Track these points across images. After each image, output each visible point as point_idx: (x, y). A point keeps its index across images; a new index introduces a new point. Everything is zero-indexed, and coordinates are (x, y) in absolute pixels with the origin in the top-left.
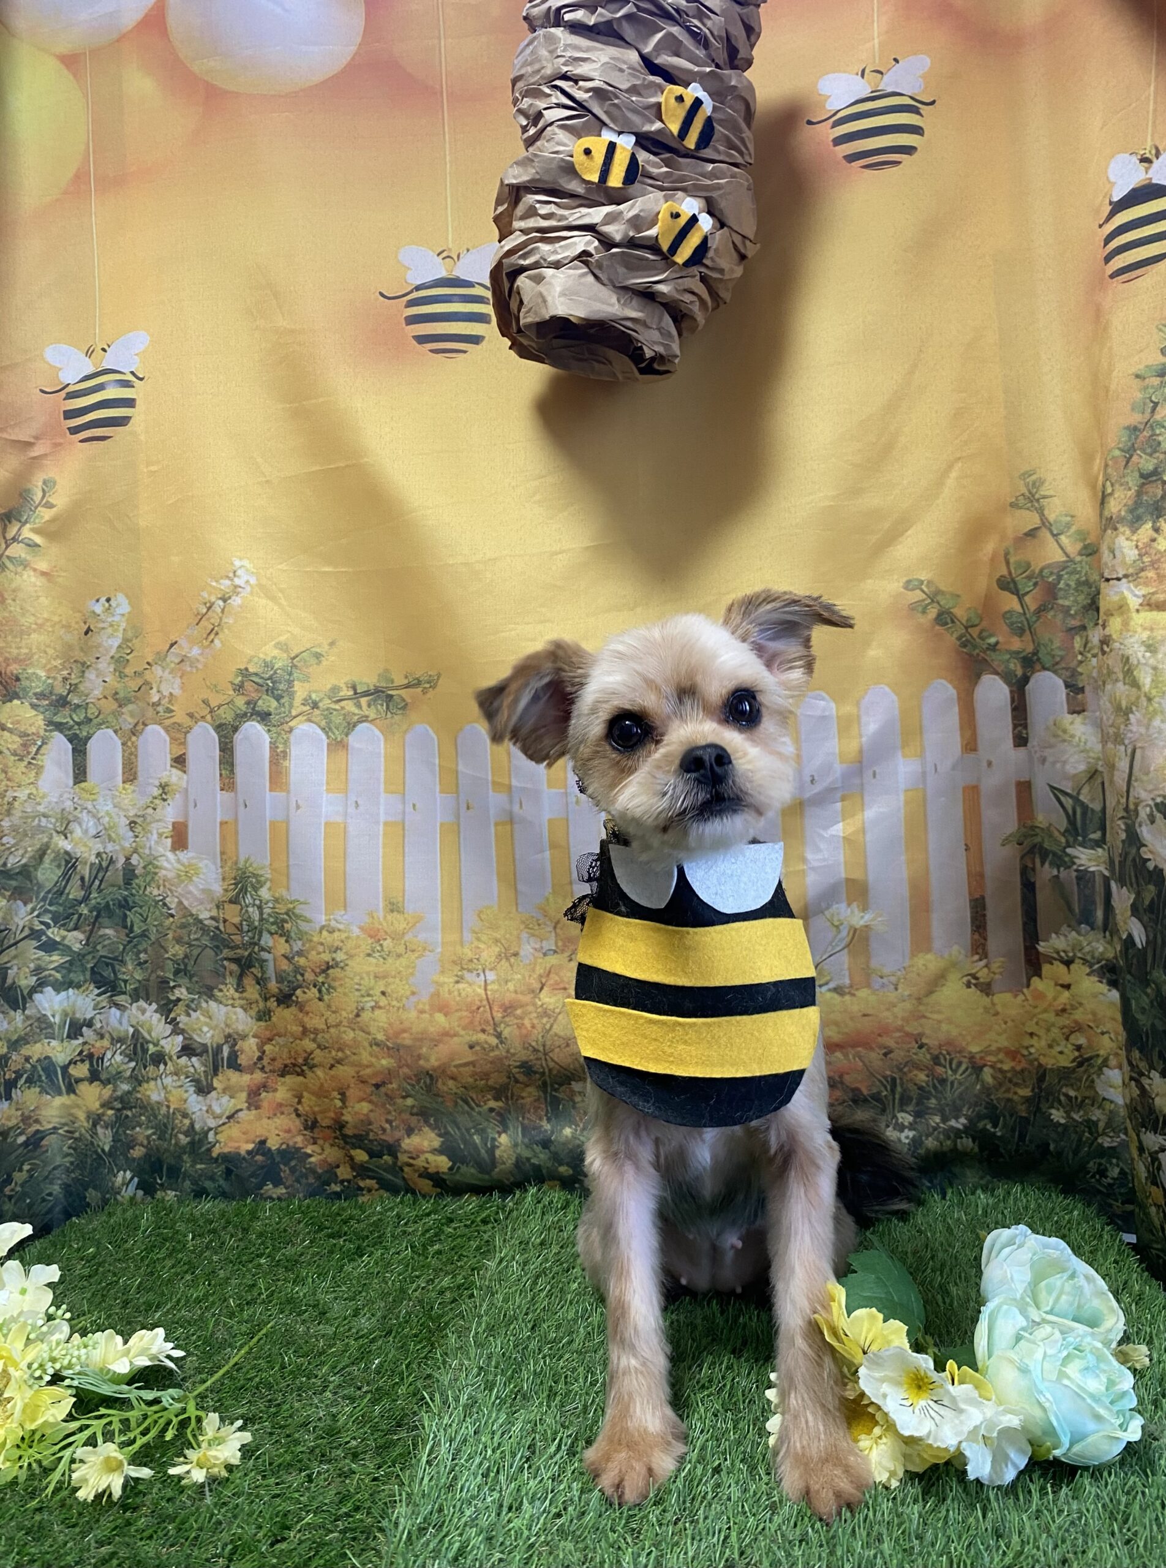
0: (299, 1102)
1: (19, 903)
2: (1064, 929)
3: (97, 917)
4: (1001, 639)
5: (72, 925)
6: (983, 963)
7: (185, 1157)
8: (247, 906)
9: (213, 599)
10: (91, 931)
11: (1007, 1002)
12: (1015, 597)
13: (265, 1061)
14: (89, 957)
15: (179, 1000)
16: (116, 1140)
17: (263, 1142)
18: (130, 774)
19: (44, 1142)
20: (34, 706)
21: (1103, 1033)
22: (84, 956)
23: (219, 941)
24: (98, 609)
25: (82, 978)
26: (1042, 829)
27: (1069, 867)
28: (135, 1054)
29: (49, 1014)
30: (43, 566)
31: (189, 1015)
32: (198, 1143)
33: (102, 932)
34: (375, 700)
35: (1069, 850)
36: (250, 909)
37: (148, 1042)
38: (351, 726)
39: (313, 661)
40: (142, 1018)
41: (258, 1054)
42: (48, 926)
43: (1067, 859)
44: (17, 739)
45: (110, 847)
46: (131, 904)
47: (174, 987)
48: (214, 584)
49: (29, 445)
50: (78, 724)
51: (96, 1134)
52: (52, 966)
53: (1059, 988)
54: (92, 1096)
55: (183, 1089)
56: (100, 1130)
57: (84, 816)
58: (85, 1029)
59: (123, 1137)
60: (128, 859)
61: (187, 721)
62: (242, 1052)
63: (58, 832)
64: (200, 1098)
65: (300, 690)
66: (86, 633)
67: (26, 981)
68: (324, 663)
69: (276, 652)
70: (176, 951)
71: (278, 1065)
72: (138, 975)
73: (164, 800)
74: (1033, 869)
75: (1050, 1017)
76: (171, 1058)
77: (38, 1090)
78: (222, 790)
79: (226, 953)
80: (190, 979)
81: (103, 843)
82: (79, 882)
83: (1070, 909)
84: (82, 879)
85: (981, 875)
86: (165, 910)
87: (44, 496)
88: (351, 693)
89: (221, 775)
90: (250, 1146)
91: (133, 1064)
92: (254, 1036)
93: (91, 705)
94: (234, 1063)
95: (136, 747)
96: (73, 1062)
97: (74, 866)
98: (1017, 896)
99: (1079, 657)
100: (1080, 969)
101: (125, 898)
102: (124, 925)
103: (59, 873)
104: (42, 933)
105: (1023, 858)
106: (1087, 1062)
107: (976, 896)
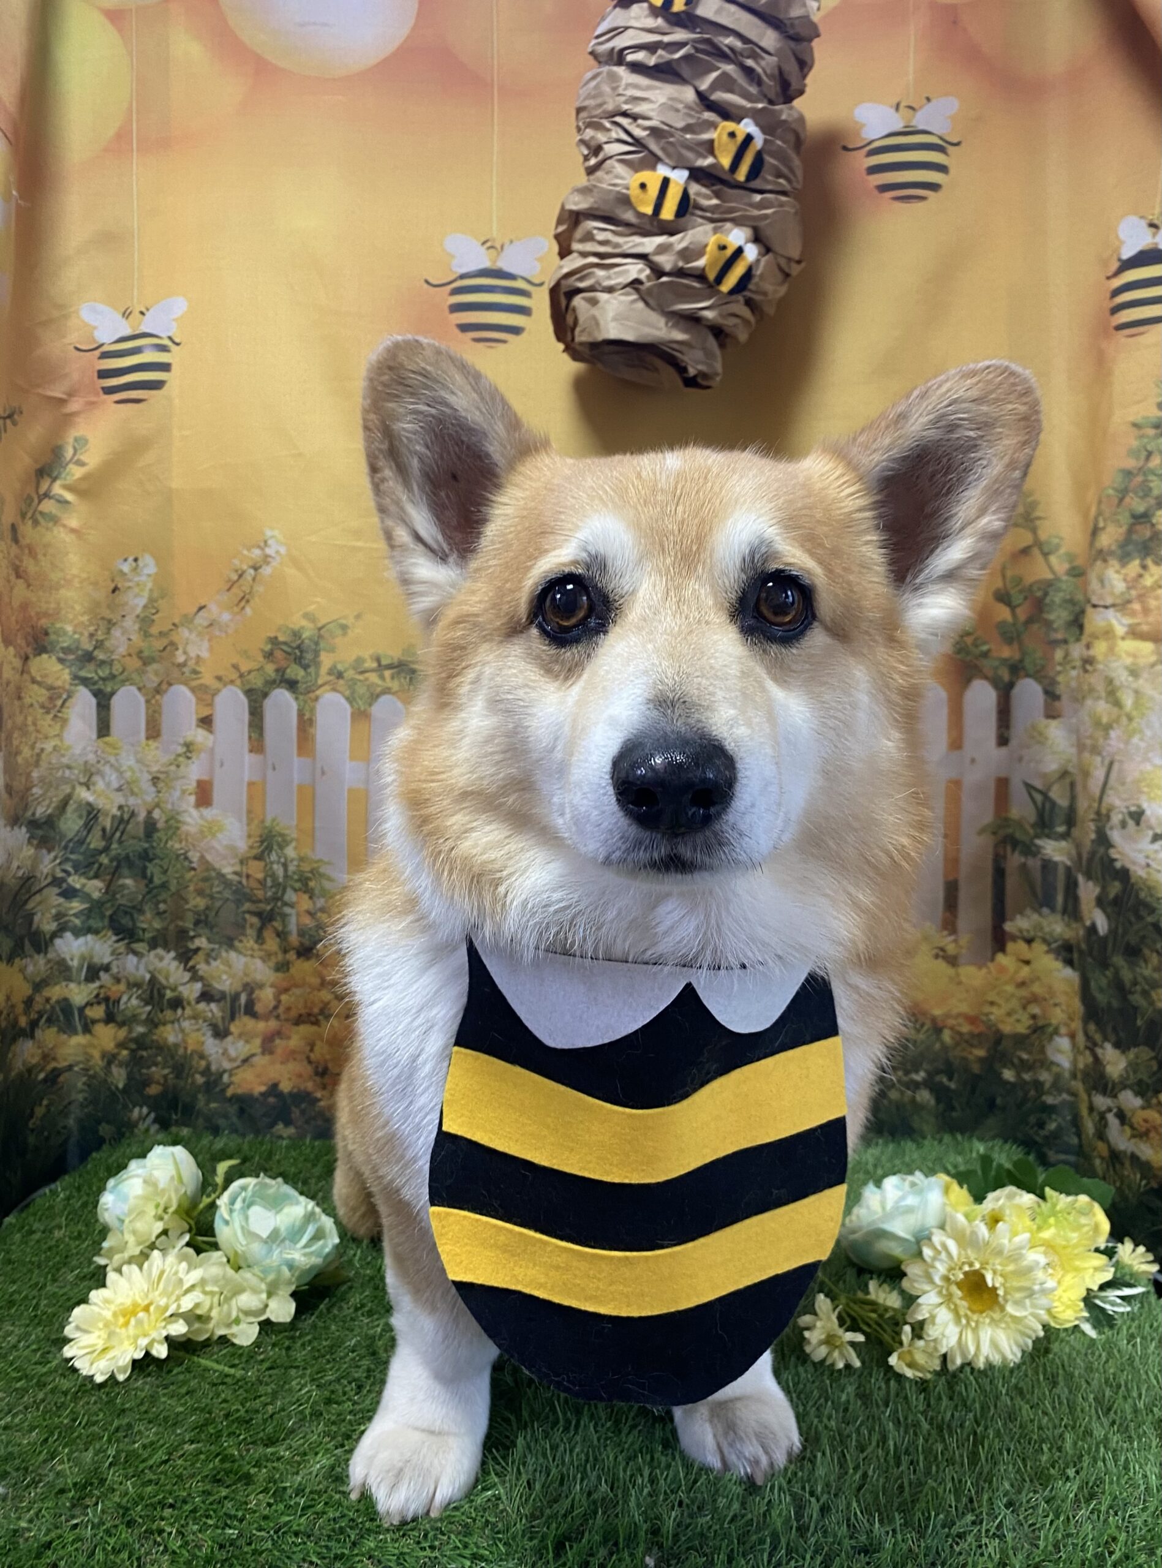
0: (312, 1050)
1: (44, 851)
2: (1028, 911)
3: (118, 867)
4: (993, 646)
5: (92, 873)
6: (952, 938)
7: (200, 1096)
8: (272, 863)
9: (245, 567)
10: (111, 881)
11: (973, 975)
12: (1008, 609)
13: (281, 1010)
14: (108, 905)
15: (198, 949)
16: (130, 1077)
17: (275, 1086)
18: (154, 731)
19: (61, 1079)
20: (61, 661)
21: (1056, 1005)
22: (103, 904)
23: (241, 895)
24: (126, 568)
25: (100, 925)
26: (1015, 821)
27: (1036, 856)
28: (152, 997)
29: (68, 958)
30: (74, 523)
31: (208, 963)
32: (214, 1083)
33: (121, 882)
34: (399, 673)
35: (1035, 841)
36: (275, 866)
37: (165, 988)
38: (374, 697)
39: (339, 632)
40: (160, 965)
41: (273, 1003)
42: (68, 874)
43: (1034, 849)
44: (44, 691)
45: (132, 801)
46: (151, 854)
47: (194, 937)
48: (245, 552)
49: (62, 402)
50: (104, 679)
51: (110, 1072)
52: (72, 912)
53: (1020, 963)
54: (107, 1036)
55: (199, 1034)
56: (115, 1070)
57: (107, 769)
58: (102, 974)
59: (137, 1076)
60: (150, 813)
61: (216, 685)
62: (259, 1000)
63: (81, 784)
64: (217, 1042)
65: (326, 660)
66: (114, 591)
67: (49, 926)
68: (351, 633)
69: (304, 623)
70: (200, 903)
71: (294, 1014)
72: (157, 925)
73: (189, 758)
74: (1005, 857)
75: (1011, 988)
76: (189, 1003)
77: (55, 1029)
78: (251, 751)
79: (247, 906)
80: (211, 928)
81: (125, 796)
82: (101, 833)
83: (1034, 893)
84: (104, 830)
85: (956, 861)
86: (186, 863)
87: (75, 454)
88: (375, 665)
89: (250, 737)
90: (263, 1089)
91: (149, 1008)
92: (272, 986)
93: (116, 662)
94: (250, 1010)
95: (160, 706)
96: (89, 1004)
97: (96, 817)
98: (989, 880)
99: (1059, 668)
100: (1039, 947)
101: (145, 851)
102: (144, 876)
103: (81, 822)
104: (63, 880)
105: (996, 846)
106: (1041, 1031)
107: (951, 878)
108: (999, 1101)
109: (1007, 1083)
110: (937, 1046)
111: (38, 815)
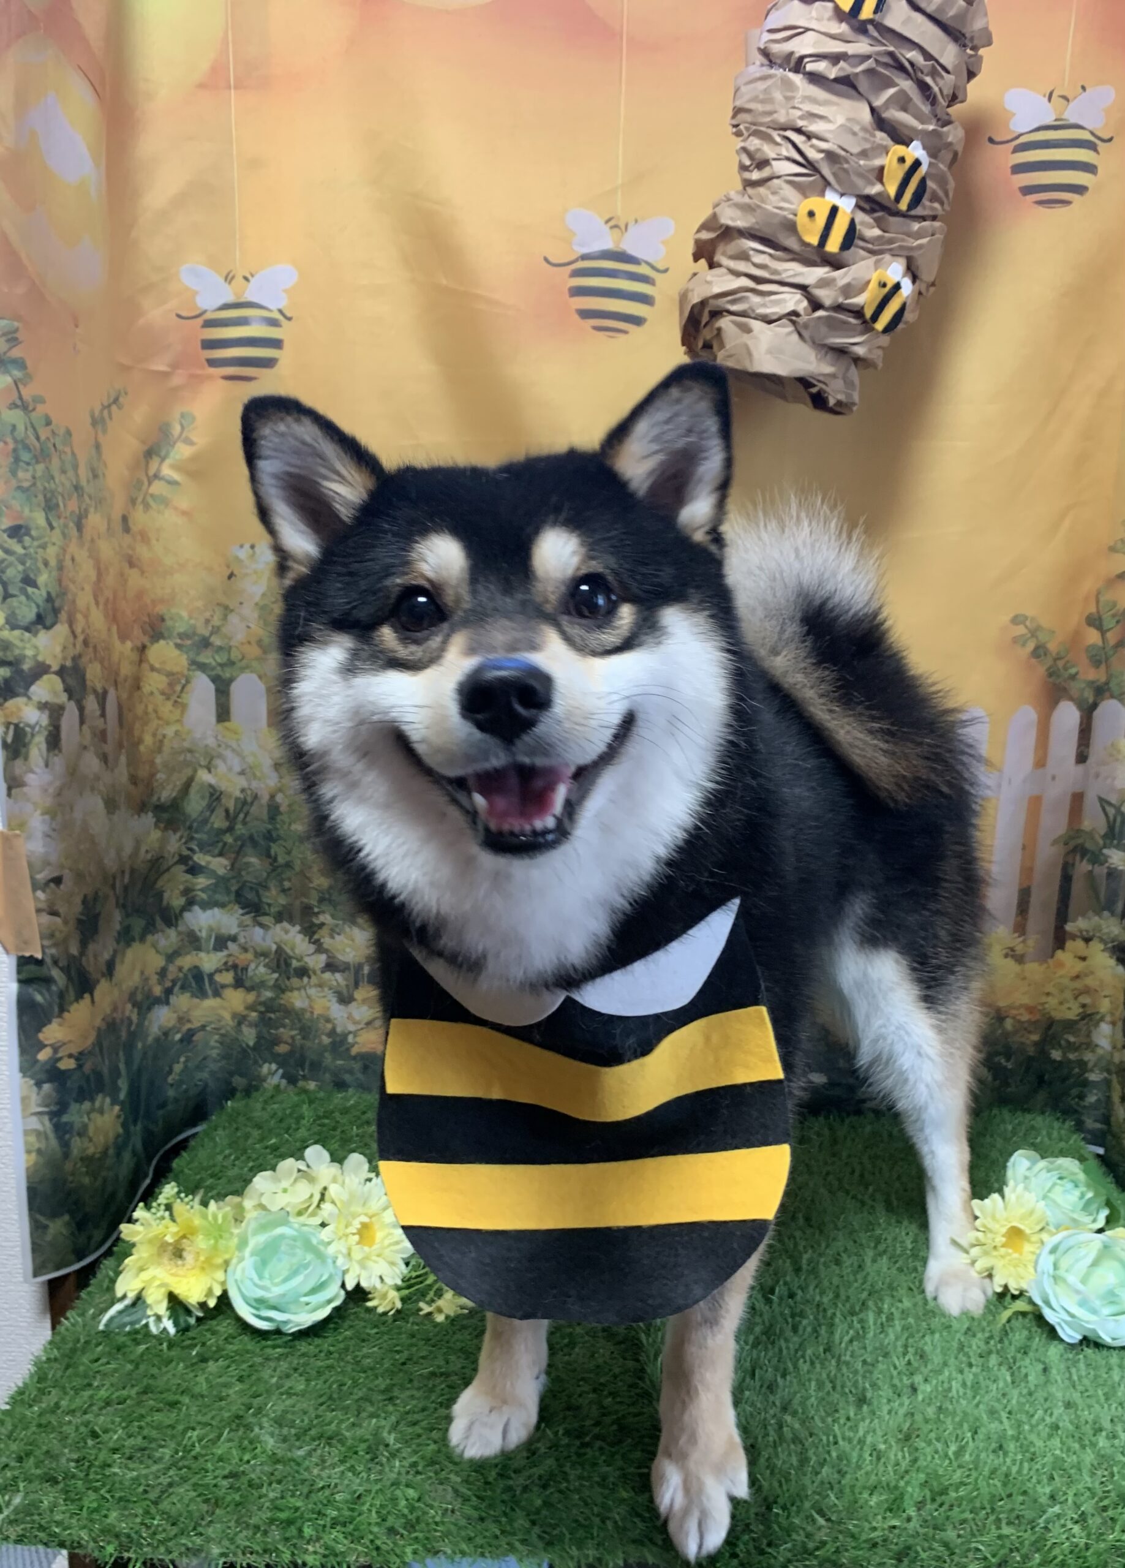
1: (170, 832)
2: (1090, 913)
3: (242, 846)
4: (1080, 669)
5: (217, 851)
6: (1021, 939)
10: (236, 859)
11: (1034, 970)
12: (1099, 633)
14: (234, 881)
15: (323, 924)
16: (259, 1037)
19: (195, 1038)
20: (178, 646)
21: (1104, 997)
24: (242, 554)
25: (226, 899)
26: (1086, 833)
27: (1102, 864)
29: (196, 929)
30: (184, 505)
31: (333, 937)
32: (339, 1043)
33: (245, 860)
35: (1105, 851)
37: (291, 957)
40: (285, 937)
42: (194, 852)
43: (1102, 858)
44: (164, 678)
45: (254, 784)
46: (274, 835)
47: (318, 913)
49: (166, 375)
50: (222, 666)
51: (241, 1031)
52: (199, 887)
53: (1077, 960)
54: (236, 1000)
56: (245, 1029)
57: (228, 753)
58: (230, 944)
59: (266, 1036)
60: (272, 797)
63: (202, 767)
64: (342, 1007)
66: (230, 577)
67: (178, 902)
70: (322, 883)
72: (283, 900)
74: (1073, 865)
75: (1066, 981)
76: (315, 973)
77: (188, 995)
80: (335, 907)
81: (248, 780)
82: (224, 814)
83: (1097, 898)
84: (227, 811)
85: (1031, 869)
87: (183, 432)
93: (234, 649)
94: (372, 980)
96: (219, 971)
97: (218, 799)
98: (1055, 885)
100: (1096, 946)
101: (269, 832)
102: (269, 856)
103: (204, 803)
104: (189, 858)
105: (1067, 854)
106: (1089, 1017)
107: (1025, 886)
108: (1046, 1077)
109: (1055, 1061)
110: (1000, 1031)
111: (163, 800)
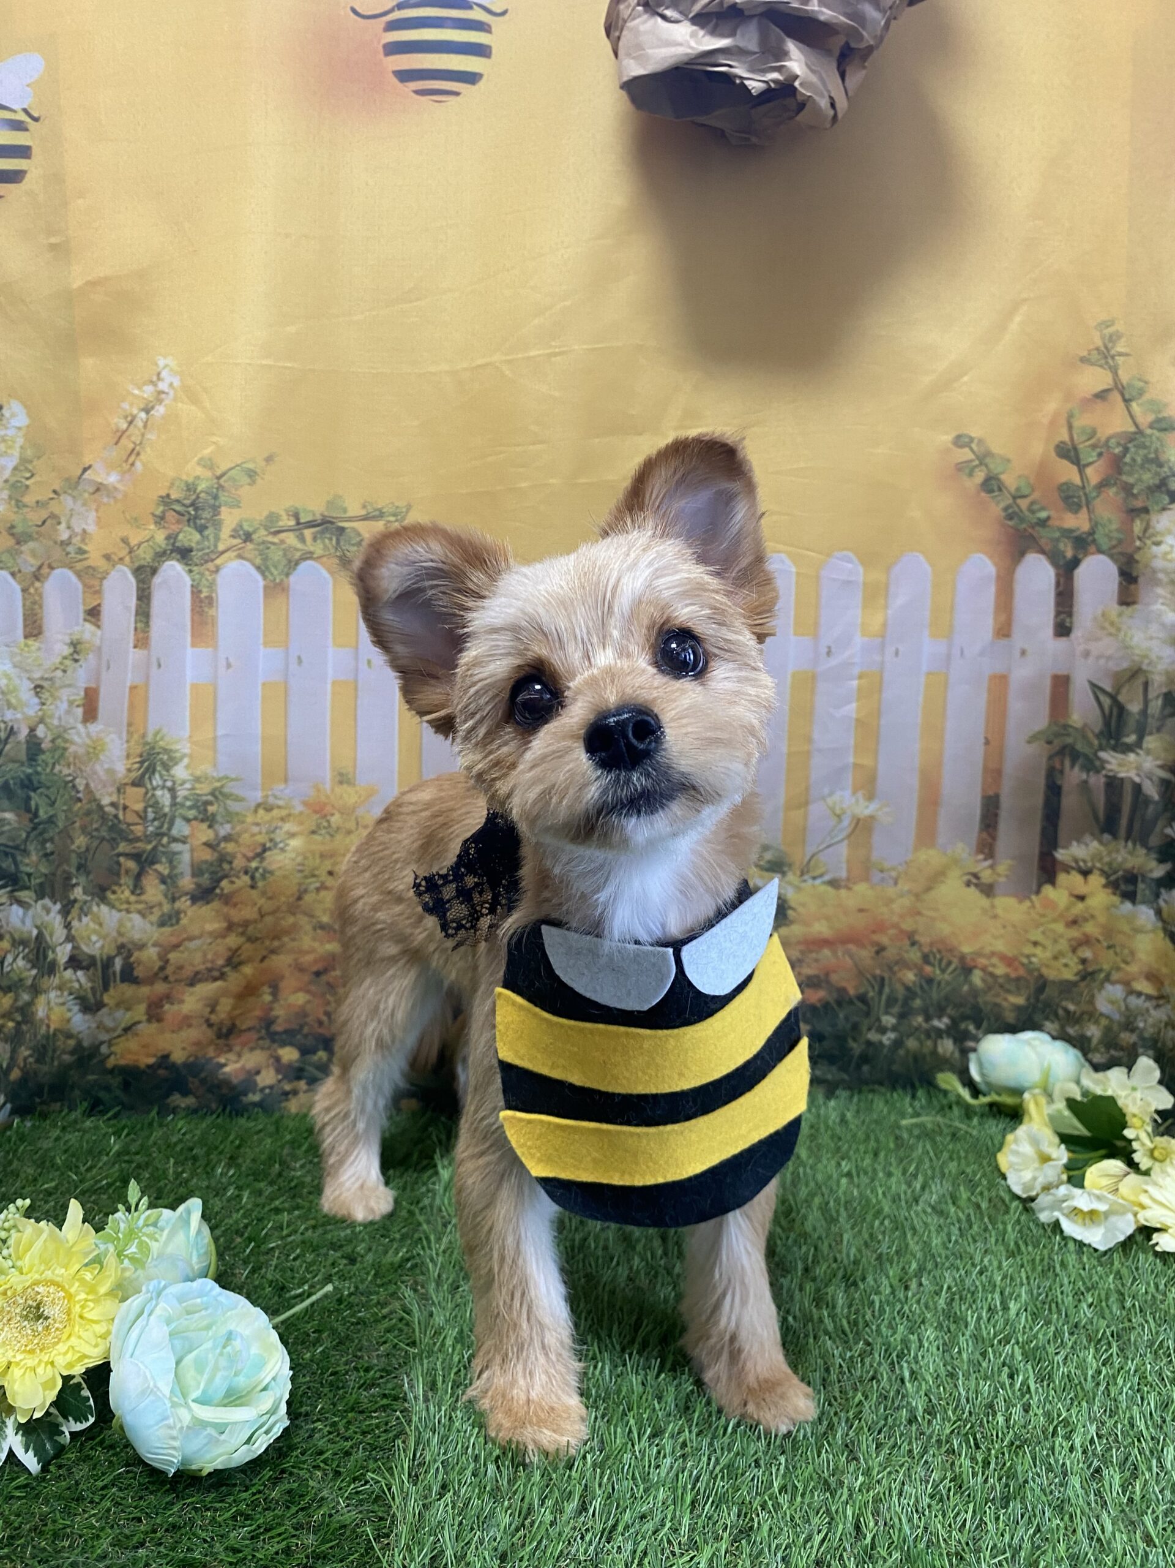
2: (1087, 838)
4: (1052, 513)
6: (987, 863)
7: (72, 1074)
8: (153, 789)
9: (134, 411)
11: (1012, 908)
12: (1075, 468)
18: (33, 628)
21: (1109, 947)
26: (1076, 729)
27: (1098, 772)
34: (322, 532)
35: (1100, 754)
39: (245, 480)
41: (158, 964)
43: (1097, 763)
53: (1072, 899)
55: (65, 1008)
60: (32, 730)
61: (103, 565)
62: (139, 962)
65: (229, 519)
68: (259, 483)
69: (199, 471)
73: (76, 661)
74: (1062, 772)
75: (1059, 927)
78: (137, 646)
79: (123, 846)
80: (88, 876)
83: (1094, 816)
85: (998, 773)
86: (76, 793)
88: (292, 522)
89: (135, 628)
90: (150, 1060)
91: (37, 971)
92: (156, 944)
94: (128, 976)
95: (39, 595)
98: (1039, 800)
99: (1138, 543)
100: (1096, 880)
101: (29, 777)
102: (27, 809)
105: (1050, 758)
106: (1090, 978)
107: (990, 792)
110: (965, 988)
